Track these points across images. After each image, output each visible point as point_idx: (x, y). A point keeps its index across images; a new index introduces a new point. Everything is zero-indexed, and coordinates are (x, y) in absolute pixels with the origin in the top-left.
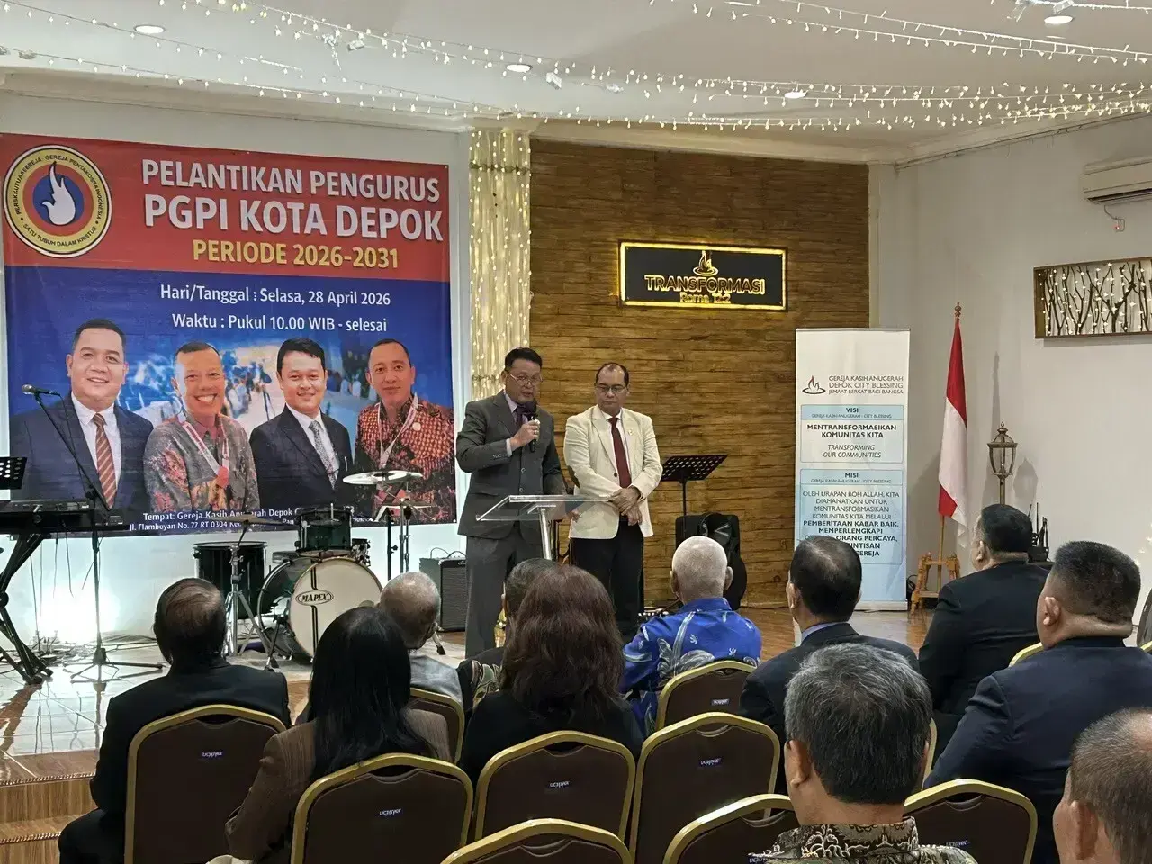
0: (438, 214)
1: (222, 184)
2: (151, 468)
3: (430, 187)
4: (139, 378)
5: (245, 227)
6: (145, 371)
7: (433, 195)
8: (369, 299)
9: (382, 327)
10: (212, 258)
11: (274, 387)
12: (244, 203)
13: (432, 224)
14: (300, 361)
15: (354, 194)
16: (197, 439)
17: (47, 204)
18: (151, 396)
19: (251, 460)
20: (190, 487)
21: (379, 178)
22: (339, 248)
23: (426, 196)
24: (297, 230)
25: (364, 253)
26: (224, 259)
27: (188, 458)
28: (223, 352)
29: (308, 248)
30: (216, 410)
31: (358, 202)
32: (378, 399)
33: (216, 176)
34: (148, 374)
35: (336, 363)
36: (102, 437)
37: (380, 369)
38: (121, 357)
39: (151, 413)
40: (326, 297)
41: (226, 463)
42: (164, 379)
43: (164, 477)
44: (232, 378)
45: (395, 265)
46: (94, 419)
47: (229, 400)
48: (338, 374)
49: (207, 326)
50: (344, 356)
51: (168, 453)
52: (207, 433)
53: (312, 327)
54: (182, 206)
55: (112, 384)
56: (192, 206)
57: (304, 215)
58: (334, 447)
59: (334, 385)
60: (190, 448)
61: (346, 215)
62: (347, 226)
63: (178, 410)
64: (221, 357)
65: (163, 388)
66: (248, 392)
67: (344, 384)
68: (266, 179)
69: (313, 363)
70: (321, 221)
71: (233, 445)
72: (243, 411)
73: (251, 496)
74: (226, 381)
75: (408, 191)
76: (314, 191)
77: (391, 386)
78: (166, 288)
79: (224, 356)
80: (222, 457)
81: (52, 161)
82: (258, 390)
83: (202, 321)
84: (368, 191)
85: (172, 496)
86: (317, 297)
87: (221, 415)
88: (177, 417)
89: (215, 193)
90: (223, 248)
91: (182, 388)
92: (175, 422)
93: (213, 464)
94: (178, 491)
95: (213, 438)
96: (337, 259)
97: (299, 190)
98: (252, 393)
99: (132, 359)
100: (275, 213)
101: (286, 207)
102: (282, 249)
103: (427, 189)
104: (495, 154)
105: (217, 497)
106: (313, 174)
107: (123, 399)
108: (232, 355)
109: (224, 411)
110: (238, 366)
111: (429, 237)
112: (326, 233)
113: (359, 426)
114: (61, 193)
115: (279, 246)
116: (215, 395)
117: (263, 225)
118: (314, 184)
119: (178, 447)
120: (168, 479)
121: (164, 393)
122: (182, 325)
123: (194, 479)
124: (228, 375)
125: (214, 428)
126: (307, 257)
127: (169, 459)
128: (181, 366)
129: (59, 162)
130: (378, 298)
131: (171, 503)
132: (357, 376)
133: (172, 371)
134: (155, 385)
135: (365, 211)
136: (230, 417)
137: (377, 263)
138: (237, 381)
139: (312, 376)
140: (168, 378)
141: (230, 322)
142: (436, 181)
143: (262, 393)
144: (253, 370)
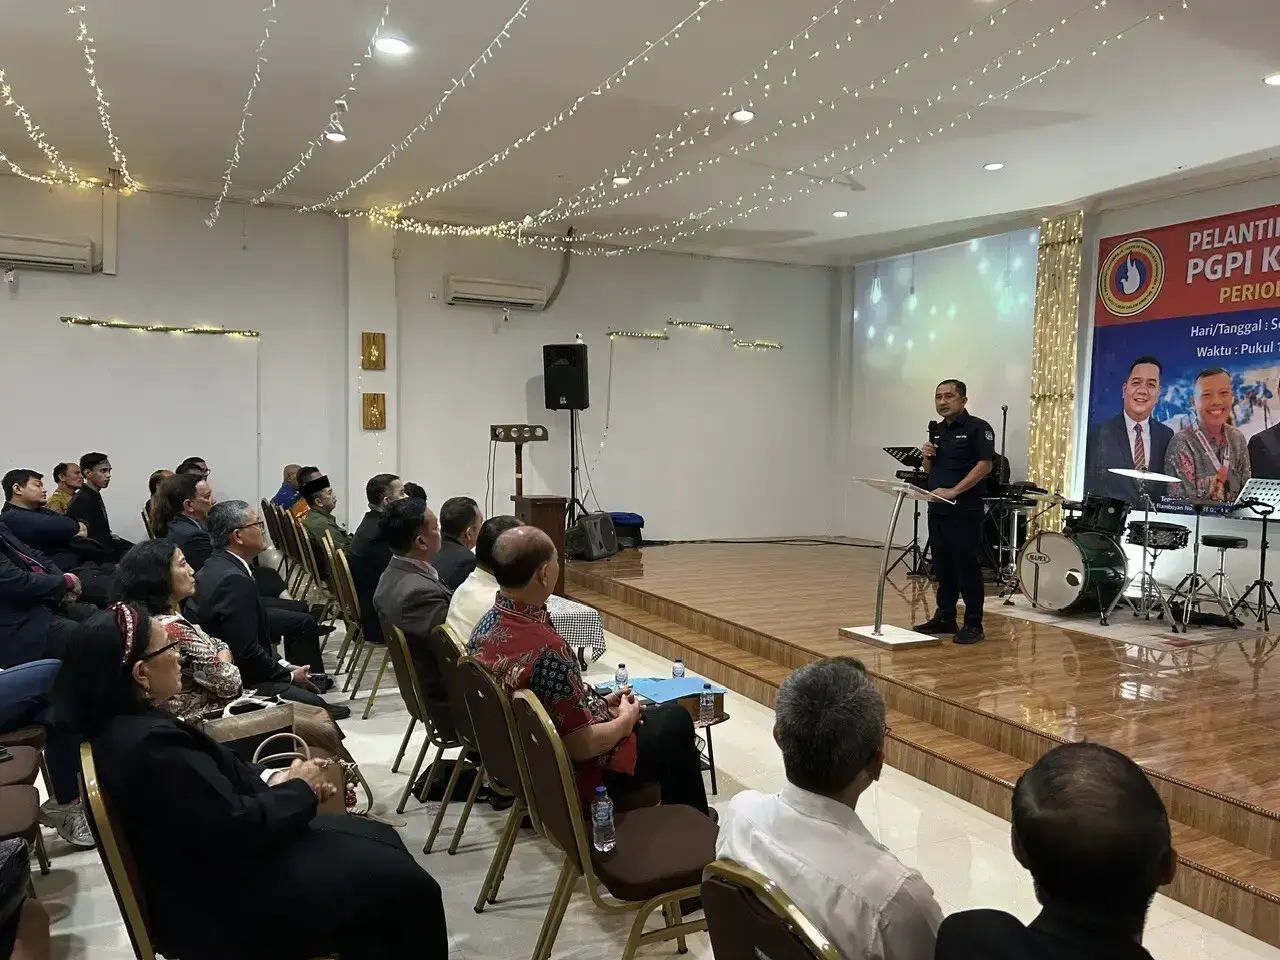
1: (1250, 238)
2: (1169, 463)
4: (1168, 398)
5: (1265, 269)
6: (1173, 392)
10: (1234, 300)
11: (1274, 402)
12: (1267, 250)
16: (1205, 443)
17: (1123, 281)
18: (1175, 410)
20: (1196, 480)
26: (1244, 298)
33: (1247, 232)
34: (1175, 394)
36: (1139, 440)
38: (1158, 384)
39: (1174, 423)
41: (1226, 463)
42: (1185, 397)
43: (1177, 471)
46: (1136, 428)
49: (1223, 355)
51: (1183, 453)
52: (1214, 438)
54: (1216, 262)
55: (1149, 402)
56: (1223, 262)
60: (1198, 451)
64: (1232, 378)
65: (1184, 405)
66: (1251, 406)
71: (1234, 449)
72: (1244, 421)
74: (1234, 398)
78: (1195, 329)
79: (1234, 378)
80: (1224, 458)
81: (1128, 251)
82: (1260, 405)
83: (1220, 352)
85: (1183, 486)
87: (1226, 425)
88: (1191, 426)
89: (1241, 248)
90: (1244, 290)
91: (1198, 404)
92: (1190, 431)
93: (1216, 463)
94: (1188, 482)
95: (1218, 442)
98: (1254, 407)
105: (1216, 489)
108: (1241, 376)
109: (1229, 421)
110: (1244, 385)
114: (1133, 273)
116: (1223, 409)
119: (1190, 448)
120: (1180, 472)
121: (1184, 409)
122: (1204, 355)
123: (1200, 475)
124: (1235, 392)
125: (1219, 434)
128: (1198, 389)
129: (1133, 250)
134: (1178, 403)
136: (1233, 427)
138: (1242, 397)
141: (1243, 350)
143: (1263, 407)
144: (1257, 387)
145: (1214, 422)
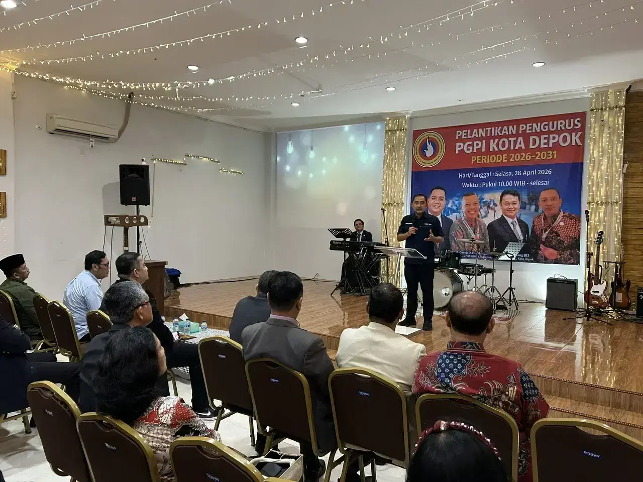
0: (580, 133)
1: (484, 135)
2: (451, 235)
5: (491, 150)
6: (452, 203)
7: (577, 125)
8: (542, 172)
9: (547, 183)
10: (478, 162)
12: (492, 141)
13: (576, 138)
14: (509, 198)
15: (538, 131)
16: (468, 227)
17: (425, 150)
18: (453, 211)
19: (487, 234)
20: (464, 243)
22: (530, 153)
23: (574, 127)
24: (512, 148)
26: (482, 162)
29: (516, 155)
30: (475, 216)
31: (540, 134)
32: (543, 212)
33: (483, 132)
37: (545, 200)
38: (444, 199)
40: (522, 173)
41: (478, 235)
42: (458, 205)
43: (456, 239)
44: (482, 205)
45: (555, 158)
48: (525, 203)
49: (474, 187)
50: (528, 195)
51: (457, 230)
52: (472, 224)
53: (515, 185)
54: (469, 145)
55: (440, 207)
56: (472, 145)
57: (515, 142)
58: (522, 231)
60: (465, 230)
61: (534, 140)
62: (534, 143)
64: (479, 197)
65: (457, 209)
67: (528, 207)
68: (501, 131)
69: (514, 199)
70: (522, 143)
71: (481, 229)
72: (485, 217)
73: (486, 247)
74: (480, 206)
75: (565, 126)
76: (520, 132)
77: (550, 207)
78: (461, 174)
80: (476, 232)
81: (428, 136)
84: (545, 129)
85: (458, 245)
86: (519, 173)
88: (461, 218)
89: (480, 139)
90: (482, 158)
91: (464, 209)
92: (460, 221)
93: (473, 235)
94: (460, 244)
95: (473, 226)
96: (528, 157)
97: (514, 133)
100: (504, 143)
101: (508, 140)
102: (505, 156)
103: (574, 123)
104: (603, 103)
106: (521, 126)
108: (483, 197)
109: (478, 217)
110: (484, 200)
111: (573, 144)
112: (524, 148)
113: (533, 223)
114: (430, 147)
116: (475, 211)
117: (498, 148)
118: (521, 129)
119: (460, 228)
122: (465, 187)
124: (480, 203)
125: (474, 222)
126: (515, 158)
127: (458, 233)
128: (464, 202)
129: (430, 136)
130: (545, 171)
131: (458, 248)
132: (534, 203)
134: (455, 208)
136: (480, 219)
137: (546, 157)
138: (484, 206)
139: (514, 204)
141: (483, 185)
142: (579, 119)
145: (471, 216)
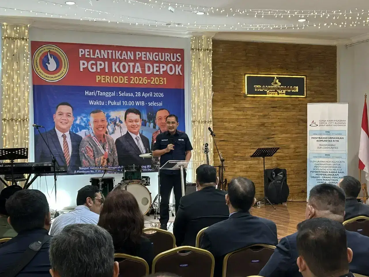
0: (181, 66)
1: (106, 57)
2: (82, 152)
3: (178, 57)
4: (78, 122)
5: (114, 71)
6: (80, 120)
7: (179, 59)
8: (156, 95)
9: (161, 104)
10: (102, 81)
11: (123, 125)
12: (113, 63)
13: (178, 69)
14: (133, 116)
15: (151, 59)
16: (97, 142)
17: (47, 64)
18: (82, 128)
19: (116, 149)
20: (95, 159)
21: (160, 54)
22: (146, 78)
23: (176, 60)
24: (131, 72)
25: (155, 79)
26: (107, 82)
27: (94, 149)
28: (106, 113)
29: (135, 78)
30: (104, 133)
31: (153, 62)
32: (159, 129)
33: (104, 54)
34: (81, 120)
35: (145, 117)
36: (65, 142)
37: (160, 119)
38: (72, 115)
39: (82, 133)
40: (141, 94)
41: (107, 151)
42: (86, 122)
43: (86, 155)
44: (109, 122)
45: (165, 83)
46: (63, 136)
47: (108, 129)
48: (145, 120)
49: (101, 104)
50: (148, 114)
51: (87, 147)
52: (101, 140)
53: (137, 105)
54: (92, 64)
55: (68, 124)
56: (96, 64)
57: (134, 67)
58: (144, 145)
59: (144, 124)
60: (95, 146)
61: (149, 67)
62: (149, 70)
63: (91, 132)
64: (105, 115)
65: (86, 125)
66: (115, 127)
67: (148, 123)
68: (121, 55)
69: (137, 117)
70: (140, 68)
71: (110, 145)
72: (113, 133)
73: (115, 161)
74: (107, 123)
75: (170, 58)
76: (137, 59)
78: (87, 92)
79: (107, 114)
80: (106, 148)
81: (49, 50)
82: (118, 126)
83: (99, 103)
84: (156, 58)
85: (89, 162)
86: (138, 94)
87: (105, 134)
88: (90, 135)
89: (104, 60)
90: (106, 78)
91: (92, 125)
92: (90, 137)
93: (102, 151)
94: (91, 160)
95: (103, 141)
96: (145, 81)
97: (132, 58)
98: (116, 127)
99: (75, 115)
100: (124, 66)
101: (128, 64)
102: (126, 78)
103: (177, 57)
104: (200, 45)
105: (104, 162)
106: (137, 53)
107: (72, 129)
108: (110, 114)
109: (106, 133)
110: (111, 118)
111: (177, 73)
112: (141, 73)
113: (153, 138)
114: (52, 60)
115: (125, 77)
116: (103, 128)
117: (120, 70)
118: (137, 56)
119: (90, 145)
120: (87, 156)
121: (86, 127)
122: (92, 104)
123: (96, 156)
124: (108, 121)
125: (103, 138)
126: (135, 80)
127: (87, 149)
128: (92, 118)
129: (51, 50)
130: (159, 94)
131: (88, 164)
132: (152, 121)
133: (89, 119)
134: (83, 124)
135: (155, 65)
137: (159, 83)
138: (111, 123)
139: (136, 121)
140: (88, 121)
141: (109, 103)
142: (180, 54)
143: (119, 127)
144: (116, 119)
145: (100, 133)
